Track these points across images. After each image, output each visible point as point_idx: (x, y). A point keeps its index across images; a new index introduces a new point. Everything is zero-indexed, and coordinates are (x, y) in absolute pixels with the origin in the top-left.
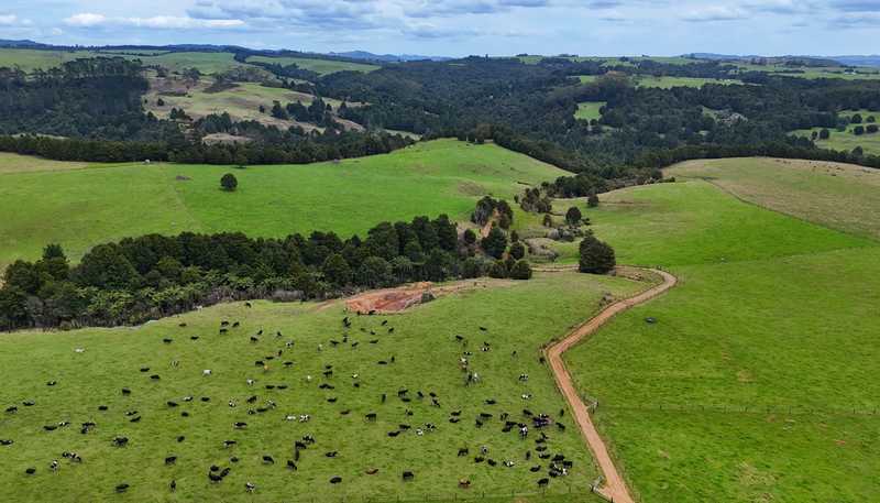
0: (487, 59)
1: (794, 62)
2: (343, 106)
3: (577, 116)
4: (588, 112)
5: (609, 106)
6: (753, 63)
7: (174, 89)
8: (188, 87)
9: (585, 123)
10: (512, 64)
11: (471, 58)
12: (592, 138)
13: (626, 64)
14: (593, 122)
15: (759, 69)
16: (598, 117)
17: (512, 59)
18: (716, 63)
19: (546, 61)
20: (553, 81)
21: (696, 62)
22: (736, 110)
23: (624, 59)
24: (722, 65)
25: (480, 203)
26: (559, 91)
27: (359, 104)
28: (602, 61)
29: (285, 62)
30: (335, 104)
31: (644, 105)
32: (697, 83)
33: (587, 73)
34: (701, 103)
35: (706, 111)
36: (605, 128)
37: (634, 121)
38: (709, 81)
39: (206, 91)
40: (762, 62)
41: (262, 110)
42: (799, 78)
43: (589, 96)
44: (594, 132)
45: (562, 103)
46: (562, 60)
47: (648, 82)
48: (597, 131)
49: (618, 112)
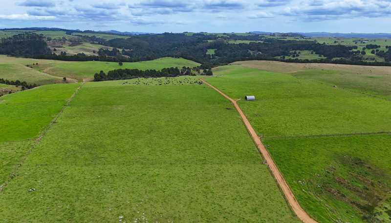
0: (172, 34)
1: (284, 35)
2: (123, 51)
3: (207, 53)
4: (211, 52)
5: (218, 50)
6: (271, 35)
7: (56, 45)
8: (62, 44)
9: (210, 55)
10: (183, 35)
11: (166, 33)
12: (212, 60)
13: (225, 36)
14: (212, 55)
15: (272, 37)
16: (214, 54)
17: (182, 34)
18: (258, 35)
19: (195, 35)
20: (198, 42)
21: (251, 35)
22: (259, 50)
23: (224, 34)
24: (260, 36)
25: (183, 67)
26: (201, 45)
27: (129, 50)
28: (216, 35)
29: (90, 35)
30: (121, 50)
31: (229, 49)
32: (248, 42)
33: (210, 39)
34: (249, 49)
35: (249, 51)
36: (216, 57)
37: (226, 54)
38: (252, 41)
39: (69, 46)
40: (274, 35)
41: (94, 52)
42: (283, 41)
43: (210, 47)
44: (212, 58)
45: (202, 49)
46: (201, 34)
47: (231, 42)
48: (214, 58)
49: (221, 52)
